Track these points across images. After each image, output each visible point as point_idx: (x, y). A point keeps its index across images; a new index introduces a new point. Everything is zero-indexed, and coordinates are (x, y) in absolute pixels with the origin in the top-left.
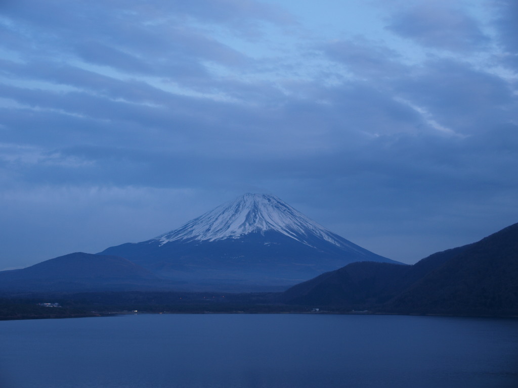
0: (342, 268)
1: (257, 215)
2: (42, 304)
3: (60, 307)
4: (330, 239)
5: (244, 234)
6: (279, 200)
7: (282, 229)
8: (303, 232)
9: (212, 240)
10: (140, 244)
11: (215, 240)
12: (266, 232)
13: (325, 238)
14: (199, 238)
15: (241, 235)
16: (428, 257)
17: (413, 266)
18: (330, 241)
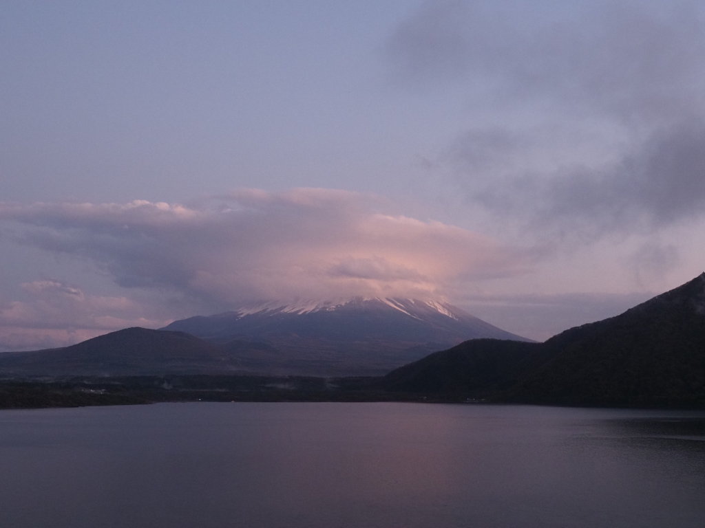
2: (85, 391)
3: (108, 393)
4: (446, 311)
5: (341, 305)
7: (387, 298)
8: (413, 302)
9: (300, 313)
10: (212, 318)
11: (305, 312)
12: (368, 303)
13: (439, 310)
14: (286, 310)
15: (337, 306)
16: (561, 334)
17: (543, 343)
18: (446, 314)
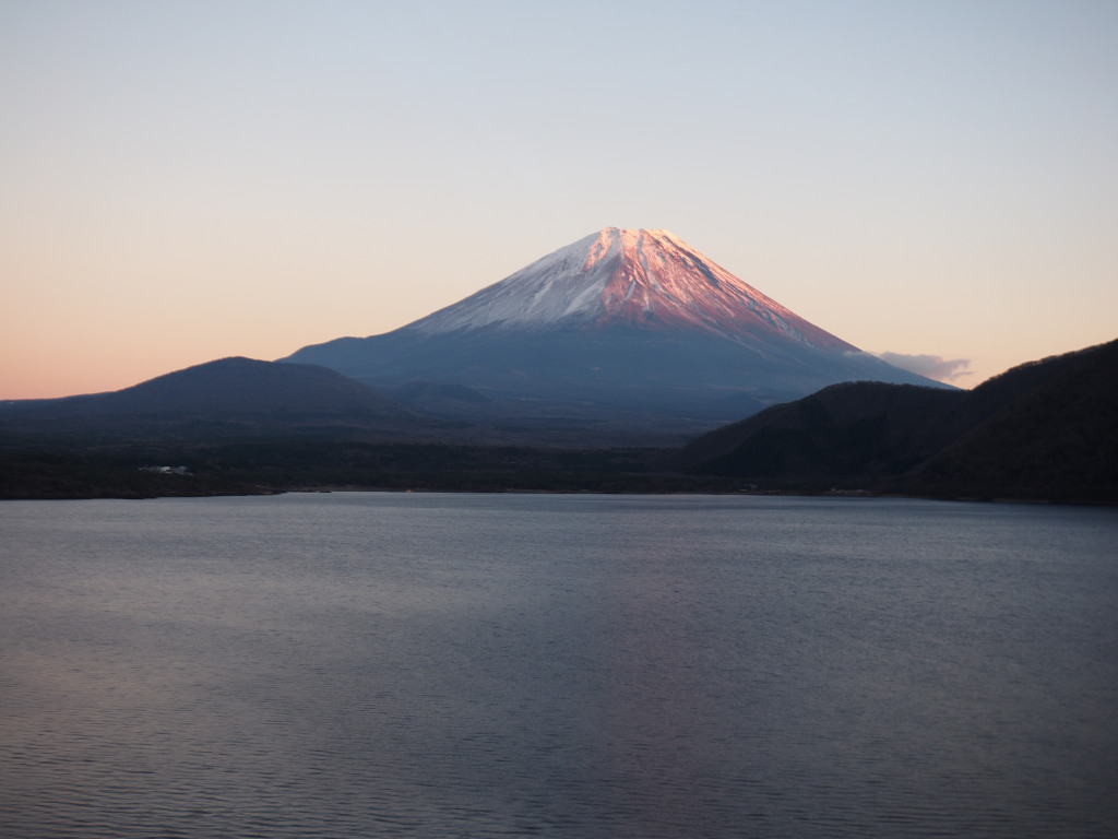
0: (811, 396)
1: (631, 278)
2: (152, 469)
3: (191, 474)
5: (602, 319)
6: (680, 245)
7: (686, 308)
8: (733, 314)
10: (372, 339)
12: (649, 315)
13: (780, 330)
17: (969, 392)
18: (793, 337)
